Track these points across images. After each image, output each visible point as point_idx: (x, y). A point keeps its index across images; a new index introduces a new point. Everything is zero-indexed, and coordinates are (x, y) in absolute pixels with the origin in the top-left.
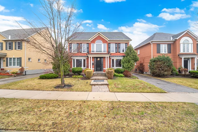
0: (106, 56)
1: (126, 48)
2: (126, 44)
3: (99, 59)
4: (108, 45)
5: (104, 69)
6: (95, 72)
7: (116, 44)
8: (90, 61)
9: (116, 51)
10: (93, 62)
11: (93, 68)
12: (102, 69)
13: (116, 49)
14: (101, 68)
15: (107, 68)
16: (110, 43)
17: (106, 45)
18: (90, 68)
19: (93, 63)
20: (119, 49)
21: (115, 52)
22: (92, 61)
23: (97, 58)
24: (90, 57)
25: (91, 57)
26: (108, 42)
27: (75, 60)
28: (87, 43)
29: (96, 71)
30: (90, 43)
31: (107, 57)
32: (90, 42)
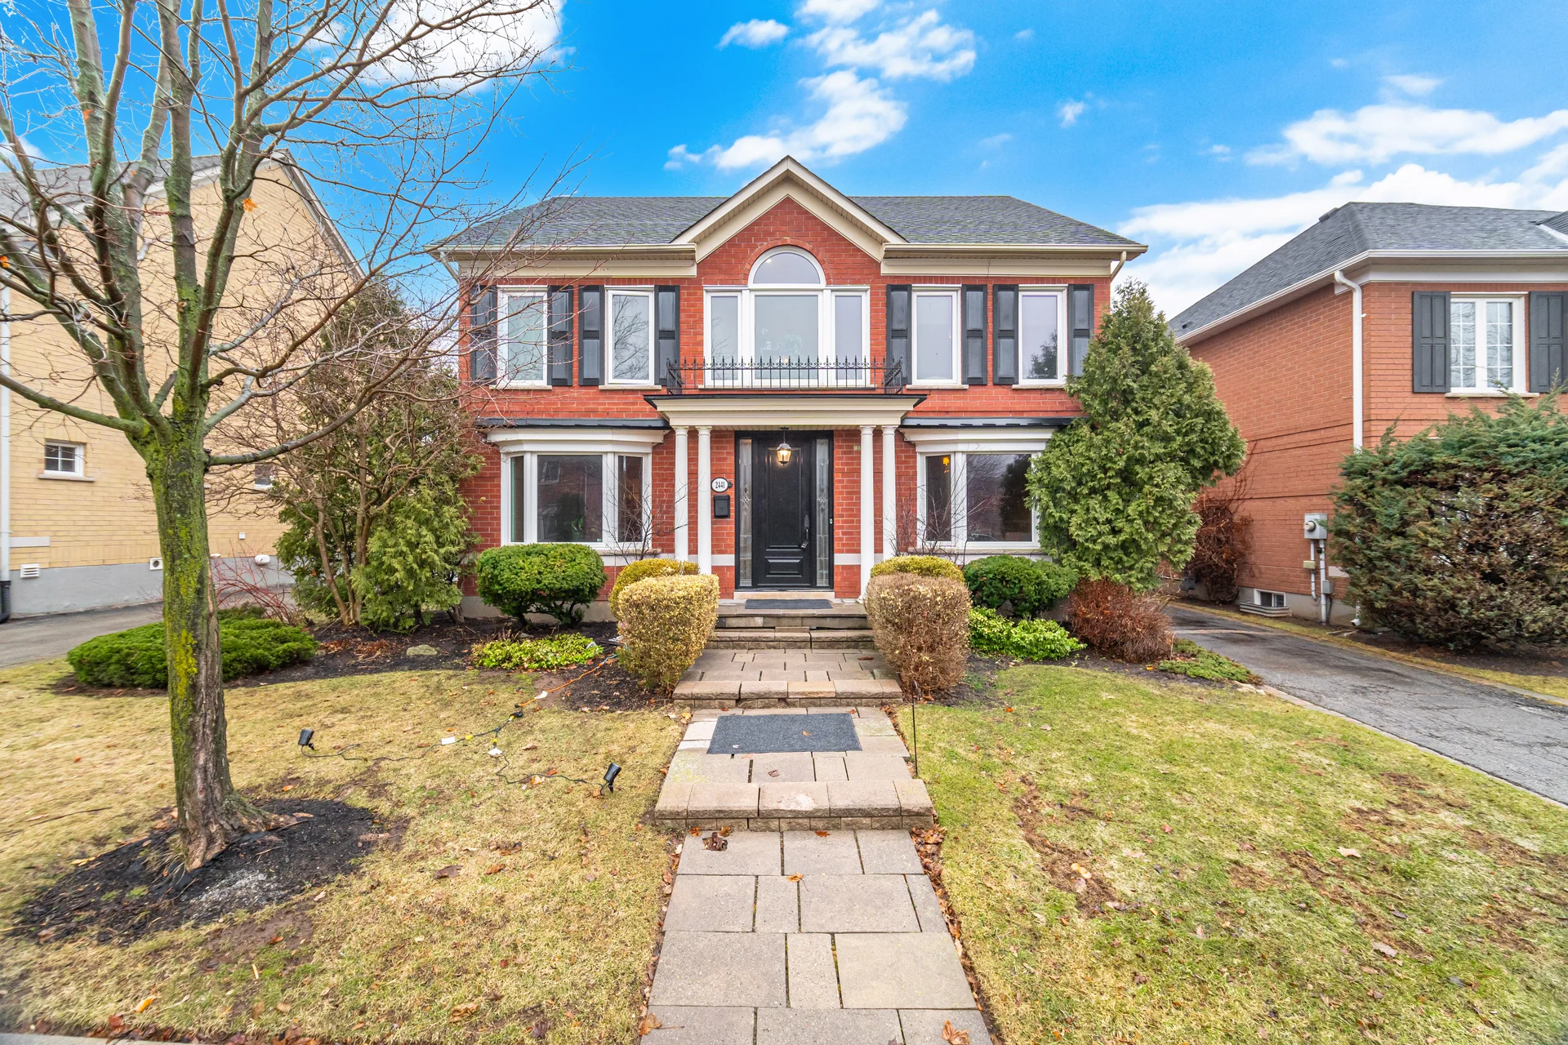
0: (867, 423)
1: (1076, 333)
2: (1081, 295)
3: (784, 453)
4: (889, 305)
5: (841, 559)
6: (741, 597)
7: (975, 297)
8: (693, 474)
9: (975, 372)
10: (722, 485)
11: (716, 549)
12: (822, 558)
13: (976, 344)
14: (810, 553)
15: (878, 549)
16: (903, 286)
17: (866, 299)
18: (693, 550)
19: (717, 499)
20: (1005, 343)
21: (956, 381)
22: (715, 475)
23: (765, 439)
24: (693, 434)
25: (705, 424)
26: (885, 270)
27: (531, 466)
28: (662, 286)
29: (755, 586)
30: (695, 284)
31: (878, 433)
32: (693, 272)
